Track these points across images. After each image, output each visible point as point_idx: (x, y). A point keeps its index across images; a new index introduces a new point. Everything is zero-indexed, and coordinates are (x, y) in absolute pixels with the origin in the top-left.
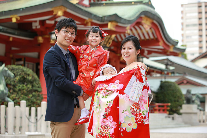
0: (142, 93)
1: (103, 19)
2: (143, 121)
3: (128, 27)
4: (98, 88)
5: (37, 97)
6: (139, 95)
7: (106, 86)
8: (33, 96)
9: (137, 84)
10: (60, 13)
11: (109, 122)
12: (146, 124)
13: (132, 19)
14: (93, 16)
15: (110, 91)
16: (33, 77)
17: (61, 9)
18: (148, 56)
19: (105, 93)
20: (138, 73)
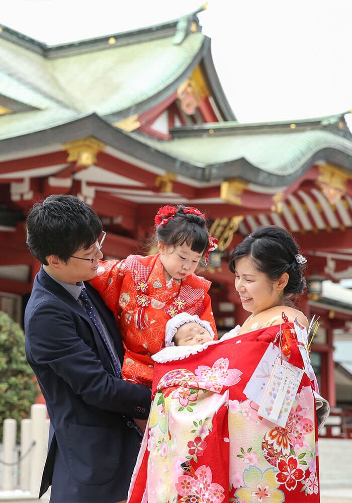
0: (296, 398)
1: (207, 172)
2: (300, 485)
3: (278, 194)
4: (163, 382)
5: (20, 389)
6: (288, 404)
7: (187, 374)
8: (11, 387)
9: (282, 369)
10: (86, 158)
11: (202, 486)
12: (311, 493)
13: (290, 171)
14: (178, 165)
15: (201, 392)
16: (11, 333)
17: (89, 146)
18: (337, 276)
19: (187, 397)
20: (287, 338)
